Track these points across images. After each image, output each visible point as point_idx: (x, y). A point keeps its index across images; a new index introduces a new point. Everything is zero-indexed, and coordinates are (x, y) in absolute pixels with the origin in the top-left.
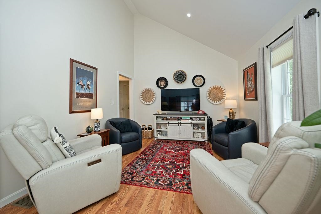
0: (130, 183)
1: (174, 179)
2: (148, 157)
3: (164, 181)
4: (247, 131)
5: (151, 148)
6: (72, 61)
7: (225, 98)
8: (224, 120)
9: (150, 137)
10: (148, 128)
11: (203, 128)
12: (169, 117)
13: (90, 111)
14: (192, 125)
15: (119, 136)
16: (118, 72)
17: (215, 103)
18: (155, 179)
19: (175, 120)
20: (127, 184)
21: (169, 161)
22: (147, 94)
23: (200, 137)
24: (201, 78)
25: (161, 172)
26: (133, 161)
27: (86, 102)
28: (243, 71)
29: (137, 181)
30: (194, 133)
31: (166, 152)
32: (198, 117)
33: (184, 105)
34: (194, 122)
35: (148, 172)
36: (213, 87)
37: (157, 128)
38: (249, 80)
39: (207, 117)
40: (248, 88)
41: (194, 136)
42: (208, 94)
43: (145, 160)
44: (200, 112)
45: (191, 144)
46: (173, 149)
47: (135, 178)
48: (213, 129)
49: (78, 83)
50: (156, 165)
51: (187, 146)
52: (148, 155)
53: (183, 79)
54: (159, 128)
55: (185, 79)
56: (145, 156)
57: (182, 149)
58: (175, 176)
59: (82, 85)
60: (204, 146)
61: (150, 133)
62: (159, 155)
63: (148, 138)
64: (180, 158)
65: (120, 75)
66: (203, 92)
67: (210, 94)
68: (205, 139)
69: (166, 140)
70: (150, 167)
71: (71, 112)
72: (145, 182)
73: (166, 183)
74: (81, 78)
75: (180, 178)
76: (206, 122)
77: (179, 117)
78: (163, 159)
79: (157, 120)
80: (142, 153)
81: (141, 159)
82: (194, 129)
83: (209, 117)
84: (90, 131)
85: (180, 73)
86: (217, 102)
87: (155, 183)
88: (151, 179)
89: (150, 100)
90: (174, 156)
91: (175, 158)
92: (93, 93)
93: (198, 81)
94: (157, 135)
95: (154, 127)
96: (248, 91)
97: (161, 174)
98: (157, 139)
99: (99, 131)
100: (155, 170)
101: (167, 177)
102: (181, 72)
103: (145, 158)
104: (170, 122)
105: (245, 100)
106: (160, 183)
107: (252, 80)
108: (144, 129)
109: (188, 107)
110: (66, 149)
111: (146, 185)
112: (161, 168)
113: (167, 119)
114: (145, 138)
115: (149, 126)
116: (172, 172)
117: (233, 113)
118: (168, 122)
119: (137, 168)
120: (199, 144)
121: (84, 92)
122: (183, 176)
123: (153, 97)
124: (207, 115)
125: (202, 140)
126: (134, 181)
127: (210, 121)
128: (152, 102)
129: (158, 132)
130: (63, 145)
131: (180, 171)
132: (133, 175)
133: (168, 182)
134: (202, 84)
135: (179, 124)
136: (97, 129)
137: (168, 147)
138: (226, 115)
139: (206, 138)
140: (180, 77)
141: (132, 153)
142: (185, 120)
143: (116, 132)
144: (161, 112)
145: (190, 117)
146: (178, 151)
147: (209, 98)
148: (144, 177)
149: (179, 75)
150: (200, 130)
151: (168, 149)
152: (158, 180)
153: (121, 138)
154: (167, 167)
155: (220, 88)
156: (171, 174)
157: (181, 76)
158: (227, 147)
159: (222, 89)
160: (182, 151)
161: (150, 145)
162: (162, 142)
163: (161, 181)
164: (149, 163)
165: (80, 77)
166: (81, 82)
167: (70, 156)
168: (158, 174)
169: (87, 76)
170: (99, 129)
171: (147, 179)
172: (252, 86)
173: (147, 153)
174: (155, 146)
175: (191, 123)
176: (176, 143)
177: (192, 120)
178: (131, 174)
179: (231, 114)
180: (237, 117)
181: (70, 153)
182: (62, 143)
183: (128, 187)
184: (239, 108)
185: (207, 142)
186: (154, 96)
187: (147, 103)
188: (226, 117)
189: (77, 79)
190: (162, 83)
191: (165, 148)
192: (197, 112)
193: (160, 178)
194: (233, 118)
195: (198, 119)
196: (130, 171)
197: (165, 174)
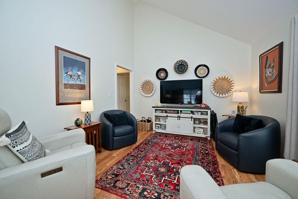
0: (111, 190)
1: (164, 190)
2: (141, 153)
3: (151, 191)
4: (267, 133)
5: (146, 143)
6: (57, 48)
7: (233, 90)
8: (231, 116)
9: (149, 130)
10: (146, 121)
11: (205, 123)
12: (168, 110)
13: (80, 103)
14: (193, 119)
15: (111, 130)
16: (115, 62)
17: (221, 95)
18: (141, 187)
19: (175, 113)
20: (107, 191)
21: (162, 161)
22: (147, 86)
23: (201, 133)
24: (205, 68)
25: (150, 177)
26: (124, 157)
27: (77, 94)
28: (260, 56)
29: (119, 188)
30: (194, 128)
31: (162, 149)
32: (199, 111)
33: (186, 98)
34: (195, 116)
35: (136, 176)
36: (219, 77)
37: (156, 121)
38: (269, 68)
39: (211, 112)
40: (266, 78)
41: (194, 131)
42: (213, 86)
43: (136, 157)
44: (202, 106)
45: (191, 140)
46: (170, 145)
47: (118, 182)
48: (218, 126)
49: (67, 73)
50: (147, 166)
51: (186, 143)
52: (141, 151)
53: (184, 70)
54: (157, 120)
55: (187, 69)
56: (138, 152)
57: (179, 146)
58: (166, 185)
59: (71, 76)
60: (206, 143)
61: (149, 126)
62: (153, 152)
63: (147, 130)
64: (176, 158)
65: (118, 66)
66: (207, 83)
67: (214, 86)
68: (207, 136)
69: (165, 134)
70: (140, 168)
71: (58, 104)
72: (128, 190)
73: (153, 196)
74: (70, 68)
75: (172, 189)
76: (208, 117)
77: (179, 110)
78: (156, 158)
79: (155, 112)
80: (136, 148)
81: (132, 156)
82: (194, 123)
83: (213, 111)
84: (78, 124)
85: (181, 63)
86: (222, 95)
87: (140, 194)
88: (137, 187)
89: (149, 92)
90: (170, 155)
91: (171, 157)
92: (85, 84)
93: (202, 72)
94: (156, 128)
95: (153, 120)
96: (267, 81)
97: (149, 181)
98: (155, 132)
99: (89, 124)
100: (144, 173)
101: (156, 185)
102: (183, 61)
103: (138, 155)
104: (169, 115)
105: (261, 92)
106: (145, 195)
107: (273, 67)
108: (143, 121)
109: (191, 99)
110: (19, 153)
111: (128, 195)
112: (151, 170)
113: (166, 112)
114: (143, 130)
115: (149, 118)
116: (164, 178)
117: (242, 107)
118: (167, 115)
119: (125, 168)
120: (199, 141)
121: (74, 83)
122: (176, 187)
123: (153, 89)
124: (210, 109)
125: (204, 136)
126: (117, 187)
127: (214, 116)
128: (152, 94)
129: (157, 125)
130: (14, 147)
131: (173, 178)
132: (118, 178)
133: (156, 194)
134: (206, 74)
135: (179, 118)
136: (87, 122)
137: (165, 142)
138: (233, 110)
139: (209, 134)
140: (181, 67)
141: (126, 148)
142: (186, 113)
143: (109, 126)
144: (160, 104)
145: (191, 111)
146: (175, 149)
147: (214, 90)
148: (129, 182)
149: (180, 65)
150: (202, 126)
151: (164, 145)
152: (144, 190)
153: (113, 131)
154: (159, 170)
155: (227, 78)
156: (162, 182)
157: (183, 66)
158: (237, 151)
159: (230, 79)
160: (180, 149)
161: (146, 139)
162: (160, 136)
163: (147, 192)
164: (140, 162)
165: (69, 66)
166: (70, 72)
167: (26, 161)
168: (147, 180)
169: (77, 66)
170: (89, 122)
171: (132, 186)
172: (272, 75)
173: (141, 148)
174: (151, 140)
175: (192, 117)
176: (175, 138)
177: (193, 114)
178: (116, 176)
179: (240, 108)
180: (248, 113)
181: (26, 157)
182: (12, 145)
183: (106, 197)
184: (251, 101)
185: (209, 138)
186: (153, 87)
187: (147, 96)
188: (234, 112)
189: (65, 69)
190: (162, 75)
191: (162, 143)
192: (199, 105)
193: (147, 187)
194: (243, 113)
195: (200, 113)
196: (117, 172)
197: (155, 181)
